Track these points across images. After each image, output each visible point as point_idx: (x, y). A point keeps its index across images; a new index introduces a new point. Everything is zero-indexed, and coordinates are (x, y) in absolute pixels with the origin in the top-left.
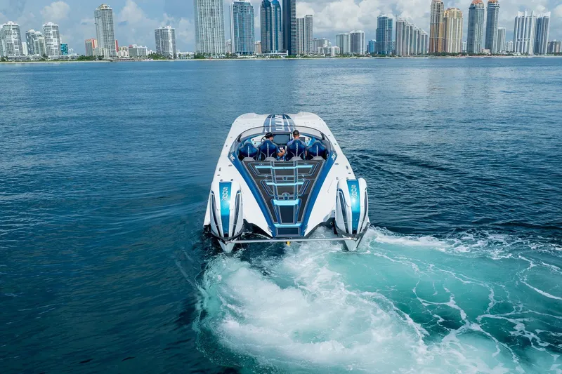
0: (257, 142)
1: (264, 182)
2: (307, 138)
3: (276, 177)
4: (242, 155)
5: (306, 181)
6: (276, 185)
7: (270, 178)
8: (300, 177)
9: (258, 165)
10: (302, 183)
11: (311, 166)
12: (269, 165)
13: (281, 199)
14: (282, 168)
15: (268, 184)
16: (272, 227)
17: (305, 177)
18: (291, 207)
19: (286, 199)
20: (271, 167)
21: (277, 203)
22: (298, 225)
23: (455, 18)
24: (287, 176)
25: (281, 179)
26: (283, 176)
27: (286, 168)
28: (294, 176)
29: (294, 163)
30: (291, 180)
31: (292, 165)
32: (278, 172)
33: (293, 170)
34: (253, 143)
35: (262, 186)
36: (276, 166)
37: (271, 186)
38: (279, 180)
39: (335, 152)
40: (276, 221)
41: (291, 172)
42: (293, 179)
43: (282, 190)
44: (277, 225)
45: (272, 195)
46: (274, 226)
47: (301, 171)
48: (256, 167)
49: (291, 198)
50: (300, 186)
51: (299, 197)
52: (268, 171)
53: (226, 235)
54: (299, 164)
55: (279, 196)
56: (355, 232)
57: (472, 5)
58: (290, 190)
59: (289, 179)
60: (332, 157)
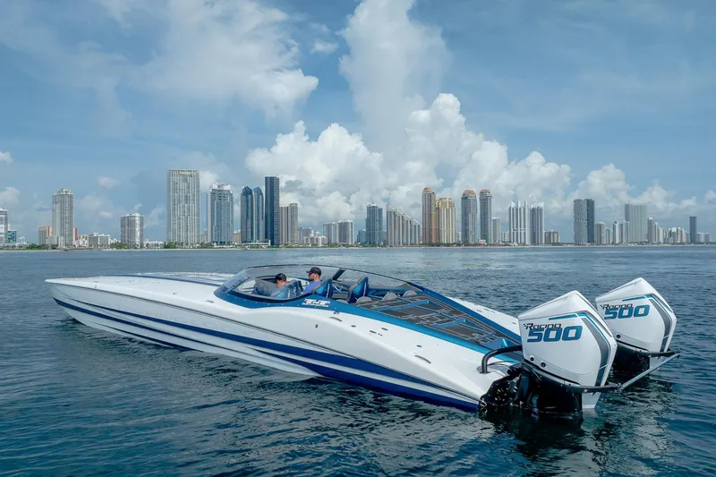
23: (448, 208)
57: (464, 195)
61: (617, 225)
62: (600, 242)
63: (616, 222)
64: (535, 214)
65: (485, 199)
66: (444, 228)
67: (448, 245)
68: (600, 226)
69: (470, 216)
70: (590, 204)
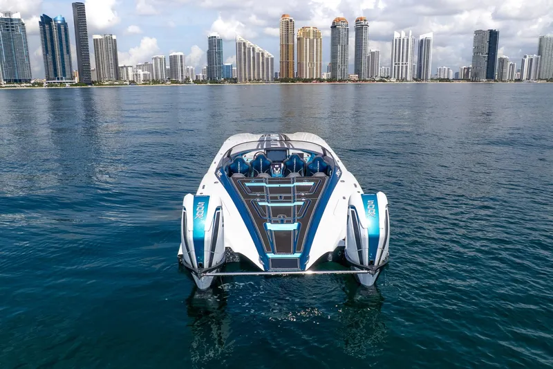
0: (249, 158)
1: (255, 202)
2: (305, 155)
3: (270, 195)
4: (231, 171)
5: (307, 201)
6: (270, 205)
7: (262, 197)
8: (300, 197)
9: (249, 182)
10: (301, 203)
11: (312, 184)
12: (262, 182)
13: (276, 222)
14: (277, 185)
15: (260, 204)
16: (263, 257)
17: (305, 196)
18: (288, 233)
19: (282, 222)
20: (264, 184)
21: (270, 226)
22: (297, 255)
23: (312, 38)
24: (283, 195)
25: (276, 198)
26: (278, 195)
27: (282, 185)
28: (291, 195)
29: (292, 180)
30: (288, 199)
31: (289, 183)
32: (272, 190)
33: (290, 187)
34: (245, 160)
35: (254, 206)
36: (270, 183)
37: (264, 207)
38: (274, 200)
39: (339, 168)
40: (268, 249)
41: (288, 190)
42: (290, 198)
43: (277, 211)
44: (270, 255)
45: (265, 218)
46: (267, 256)
47: (300, 189)
48: (247, 184)
49: (288, 222)
50: (299, 207)
51: (298, 220)
52: (261, 189)
53: (201, 266)
54: (298, 181)
55: (273, 219)
56: (371, 263)
57: (334, 23)
58: (287, 211)
59: (285, 198)
60: (337, 173)
61: (526, 61)
62: (501, 79)
63: (525, 57)
64: (423, 46)
65: (360, 28)
66: (306, 61)
67: (311, 80)
68: (502, 61)
69: (339, 48)
70: (493, 35)
